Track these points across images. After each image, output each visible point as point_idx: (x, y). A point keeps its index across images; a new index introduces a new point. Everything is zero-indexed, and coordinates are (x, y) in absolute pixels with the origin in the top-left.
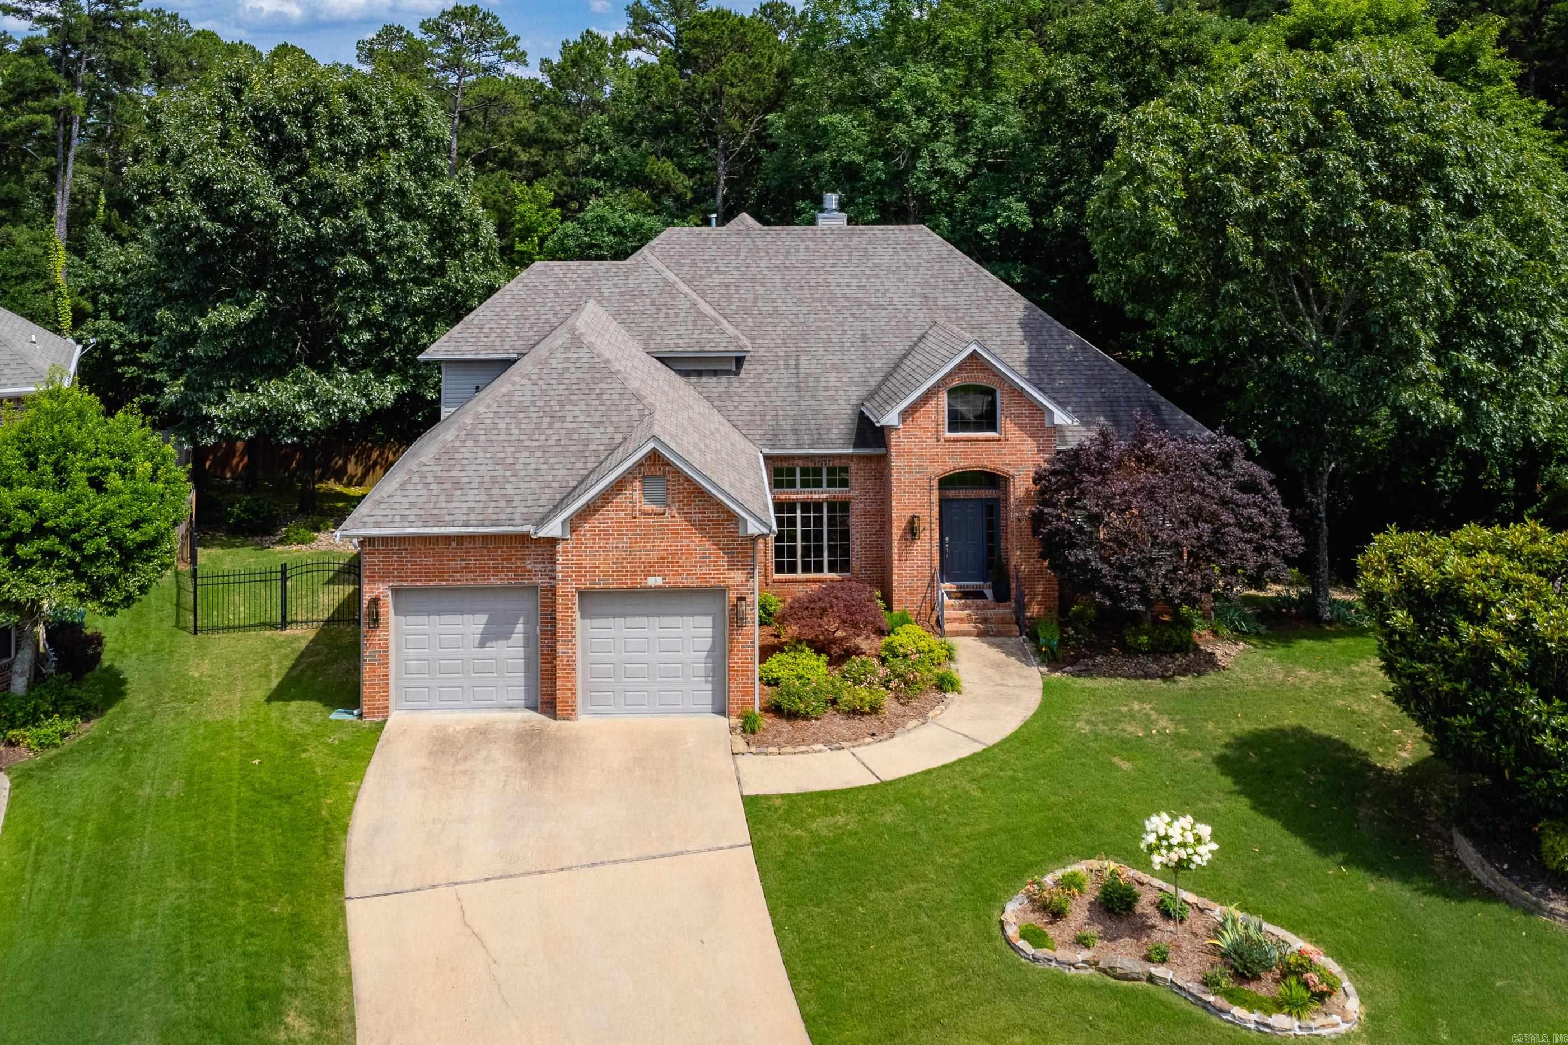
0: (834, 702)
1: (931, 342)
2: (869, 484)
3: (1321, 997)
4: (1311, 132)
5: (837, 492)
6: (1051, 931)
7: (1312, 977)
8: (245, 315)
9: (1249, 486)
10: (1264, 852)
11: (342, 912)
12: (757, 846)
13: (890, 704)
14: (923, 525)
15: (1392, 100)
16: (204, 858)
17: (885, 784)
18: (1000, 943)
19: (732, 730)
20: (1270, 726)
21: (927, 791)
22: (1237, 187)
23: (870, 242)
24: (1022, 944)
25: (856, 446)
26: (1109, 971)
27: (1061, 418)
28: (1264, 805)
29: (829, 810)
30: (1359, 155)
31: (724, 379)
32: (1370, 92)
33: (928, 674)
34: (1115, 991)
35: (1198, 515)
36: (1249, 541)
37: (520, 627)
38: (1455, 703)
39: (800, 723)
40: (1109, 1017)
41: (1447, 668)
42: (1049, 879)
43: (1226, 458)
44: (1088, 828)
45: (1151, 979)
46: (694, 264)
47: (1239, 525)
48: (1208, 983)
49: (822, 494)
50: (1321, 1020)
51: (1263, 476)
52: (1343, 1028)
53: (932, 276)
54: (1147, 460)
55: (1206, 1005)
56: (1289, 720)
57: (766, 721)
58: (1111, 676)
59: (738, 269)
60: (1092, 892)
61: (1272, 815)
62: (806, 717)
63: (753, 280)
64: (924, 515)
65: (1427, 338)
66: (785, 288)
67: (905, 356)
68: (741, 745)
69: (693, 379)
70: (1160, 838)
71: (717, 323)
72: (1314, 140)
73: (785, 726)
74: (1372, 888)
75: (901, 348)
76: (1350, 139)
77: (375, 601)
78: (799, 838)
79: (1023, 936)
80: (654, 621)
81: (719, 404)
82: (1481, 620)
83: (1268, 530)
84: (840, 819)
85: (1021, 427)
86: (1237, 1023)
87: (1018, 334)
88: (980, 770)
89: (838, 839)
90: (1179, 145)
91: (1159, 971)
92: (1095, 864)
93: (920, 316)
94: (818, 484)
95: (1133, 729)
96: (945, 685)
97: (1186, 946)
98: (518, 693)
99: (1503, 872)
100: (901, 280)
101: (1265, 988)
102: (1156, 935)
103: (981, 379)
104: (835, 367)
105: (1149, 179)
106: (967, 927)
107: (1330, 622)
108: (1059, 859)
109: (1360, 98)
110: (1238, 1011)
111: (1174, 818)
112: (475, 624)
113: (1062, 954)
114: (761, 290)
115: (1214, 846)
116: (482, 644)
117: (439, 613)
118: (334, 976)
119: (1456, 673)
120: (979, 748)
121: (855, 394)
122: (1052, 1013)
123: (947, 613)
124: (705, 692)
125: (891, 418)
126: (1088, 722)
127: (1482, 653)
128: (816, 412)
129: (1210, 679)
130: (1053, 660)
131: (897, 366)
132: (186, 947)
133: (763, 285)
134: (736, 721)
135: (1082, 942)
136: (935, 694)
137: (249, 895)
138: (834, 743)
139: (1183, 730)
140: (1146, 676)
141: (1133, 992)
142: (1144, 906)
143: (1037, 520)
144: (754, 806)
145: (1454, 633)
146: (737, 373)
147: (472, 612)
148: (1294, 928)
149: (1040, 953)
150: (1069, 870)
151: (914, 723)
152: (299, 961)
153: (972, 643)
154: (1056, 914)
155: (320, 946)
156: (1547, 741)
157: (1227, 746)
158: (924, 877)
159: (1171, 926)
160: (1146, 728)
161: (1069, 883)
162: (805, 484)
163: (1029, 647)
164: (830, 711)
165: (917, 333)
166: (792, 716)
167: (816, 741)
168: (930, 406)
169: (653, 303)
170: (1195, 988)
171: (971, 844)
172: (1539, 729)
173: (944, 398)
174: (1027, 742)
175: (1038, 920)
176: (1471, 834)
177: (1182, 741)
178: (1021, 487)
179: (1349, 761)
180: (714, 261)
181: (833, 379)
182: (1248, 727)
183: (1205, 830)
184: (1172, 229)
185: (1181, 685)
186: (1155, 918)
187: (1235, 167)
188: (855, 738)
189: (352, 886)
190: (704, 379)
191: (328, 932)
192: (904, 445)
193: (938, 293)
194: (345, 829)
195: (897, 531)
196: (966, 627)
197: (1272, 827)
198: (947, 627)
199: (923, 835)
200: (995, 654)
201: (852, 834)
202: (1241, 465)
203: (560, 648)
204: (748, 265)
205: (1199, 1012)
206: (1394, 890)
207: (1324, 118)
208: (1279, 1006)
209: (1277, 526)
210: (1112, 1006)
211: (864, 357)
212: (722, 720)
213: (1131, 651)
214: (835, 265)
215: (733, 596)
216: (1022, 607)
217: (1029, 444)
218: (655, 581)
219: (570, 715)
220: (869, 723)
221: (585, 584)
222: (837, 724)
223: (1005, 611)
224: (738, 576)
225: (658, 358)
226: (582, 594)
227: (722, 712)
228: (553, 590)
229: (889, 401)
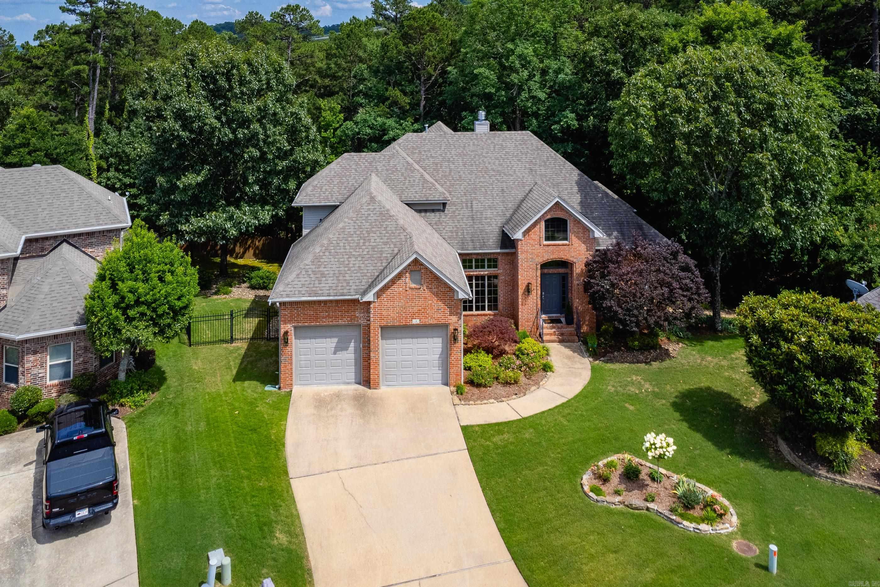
0: (497, 378)
1: (535, 194)
2: (507, 267)
3: (721, 516)
4: (714, 93)
5: (492, 271)
6: (603, 488)
7: (717, 507)
8: (199, 179)
9: (685, 269)
10: (695, 449)
11: (289, 485)
12: (470, 450)
13: (522, 379)
14: (533, 287)
15: (751, 76)
16: (224, 460)
17: (525, 419)
18: (581, 494)
19: (452, 393)
20: (695, 386)
21: (543, 422)
22: (680, 120)
23: (503, 140)
24: (591, 494)
25: (501, 248)
26: (630, 506)
27: (598, 233)
28: (694, 426)
29: (500, 432)
30: (737, 105)
31: (437, 214)
32: (742, 73)
33: (538, 363)
34: (633, 515)
35: (662, 283)
36: (684, 296)
37: (352, 344)
38: (778, 380)
39: (483, 389)
40: (631, 527)
41: (775, 362)
42: (601, 464)
43: (675, 255)
44: (616, 439)
45: (648, 509)
46: (420, 153)
47: (681, 288)
48: (672, 510)
49: (485, 272)
50: (721, 526)
51: (692, 263)
52: (730, 529)
53: (534, 158)
54: (638, 256)
55: (671, 521)
56: (705, 383)
57: (467, 388)
58: (622, 362)
59: (441, 155)
60: (620, 470)
61: (697, 430)
62: (485, 386)
63: (449, 161)
64: (533, 282)
65: (767, 195)
66: (464, 165)
67: (522, 201)
68: (457, 401)
69: (423, 214)
70: (651, 445)
71: (433, 185)
72: (716, 97)
73: (475, 390)
74: (742, 465)
75: (520, 197)
76: (732, 97)
77: (286, 333)
78: (488, 446)
79: (592, 491)
80: (415, 340)
81: (436, 226)
82: (789, 341)
83: (694, 290)
84: (506, 436)
85: (579, 238)
86: (686, 529)
87: (576, 189)
88: (566, 411)
89: (505, 447)
90: (652, 97)
91: (651, 505)
92: (621, 456)
93: (529, 180)
94: (483, 267)
95: (633, 390)
96: (546, 368)
97: (662, 494)
98: (350, 376)
99: (799, 457)
100: (519, 160)
101: (697, 512)
102: (649, 489)
103: (560, 215)
104: (490, 207)
105: (638, 115)
106: (567, 487)
107: (721, 331)
108: (605, 454)
109: (737, 76)
110: (686, 523)
111: (657, 434)
112: (331, 343)
113: (608, 498)
114: (452, 167)
115: (675, 448)
116: (335, 353)
117: (315, 338)
118: (292, 515)
119: (780, 366)
120: (564, 400)
121: (500, 221)
122: (606, 525)
123: (544, 331)
124: (438, 375)
125: (518, 235)
126: (613, 386)
127: (791, 357)
128: (482, 231)
129: (667, 363)
130: (595, 354)
131: (519, 206)
132: (227, 503)
133: (453, 164)
134: (453, 389)
135: (617, 493)
136: (542, 373)
137: (249, 478)
138: (499, 399)
139: (656, 389)
140: (638, 362)
141: (640, 516)
142: (643, 475)
143: (587, 286)
144: (465, 429)
145: (779, 347)
146: (443, 211)
147: (330, 337)
148: (708, 484)
149: (599, 498)
150: (609, 459)
151: (534, 388)
152: (276, 508)
153: (556, 346)
154: (605, 480)
155: (283, 500)
156: (818, 398)
157: (676, 397)
158: (547, 464)
159: (655, 485)
160: (639, 389)
161: (610, 465)
162: (477, 267)
163: (583, 348)
164: (495, 383)
165: (528, 188)
166: (479, 386)
167: (490, 398)
168: (537, 229)
169: (402, 175)
170: (667, 513)
171: (565, 448)
172: (815, 391)
173: (543, 224)
174: (586, 397)
175: (597, 483)
176: (785, 439)
177: (656, 395)
178: (579, 268)
179: (732, 403)
181: (489, 213)
182: (687, 387)
183: (671, 440)
184: (650, 141)
185: (654, 366)
186: (649, 481)
187: (679, 110)
188: (508, 396)
189: (292, 472)
190: (428, 214)
191: (285, 494)
192: (525, 248)
193: (537, 167)
194: (284, 444)
195: (521, 291)
196: (555, 338)
197: (698, 437)
198: (545, 338)
199: (544, 443)
201: (512, 443)
202: (682, 257)
203: (372, 355)
205: (668, 523)
206: (751, 466)
207: (720, 86)
208: (703, 520)
209: (698, 288)
210: (632, 521)
211: (503, 202)
212: (447, 388)
213: (630, 349)
214: (487, 153)
215: (451, 328)
216: (579, 327)
217: (583, 247)
218: (416, 321)
219: (377, 387)
220: (514, 388)
221: (384, 323)
222: (499, 389)
223: (571, 329)
224: (454, 319)
225: (406, 204)
226: (382, 328)
227: (446, 384)
228: (369, 326)
229: (517, 226)
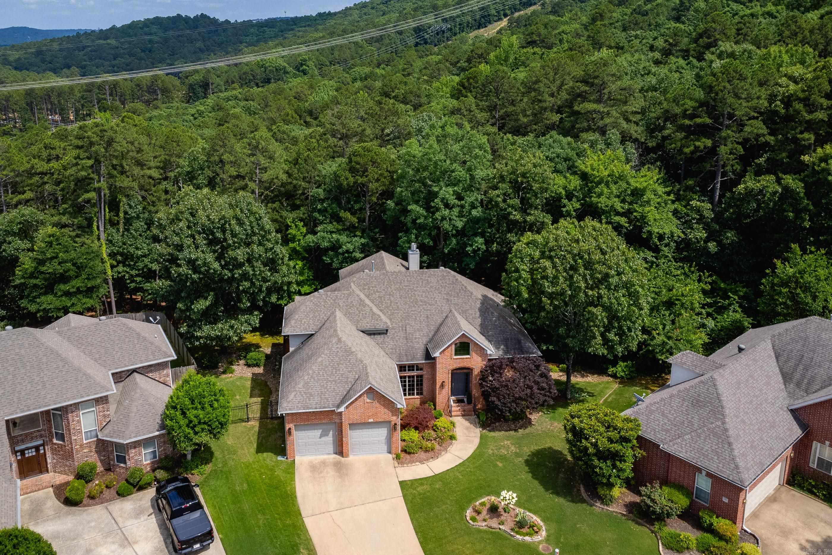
0: (421, 448)
1: (449, 321)
2: (429, 370)
3: (537, 532)
5: (419, 372)
6: (477, 517)
7: (535, 528)
11: (303, 522)
12: (404, 496)
13: (437, 446)
14: (446, 384)
17: (436, 475)
18: (465, 521)
19: (393, 459)
20: (542, 447)
21: (447, 477)
23: (429, 277)
24: (470, 521)
25: (425, 360)
26: (491, 527)
27: (490, 351)
29: (422, 484)
31: (382, 336)
33: (448, 433)
34: (491, 532)
37: (331, 433)
39: (412, 455)
40: (489, 539)
42: (477, 503)
43: (537, 367)
44: (489, 486)
45: (500, 529)
46: (369, 288)
47: (538, 389)
48: (512, 530)
49: (415, 373)
50: (536, 537)
52: (541, 539)
53: (450, 291)
55: (511, 535)
56: (548, 444)
57: (403, 455)
59: (384, 290)
60: (488, 506)
62: (414, 453)
63: (390, 295)
64: (446, 381)
66: (400, 298)
67: (441, 325)
68: (396, 465)
69: (372, 336)
70: (504, 498)
71: (379, 316)
73: (408, 456)
75: (439, 321)
77: (290, 429)
78: (415, 494)
79: (471, 519)
80: (370, 430)
81: (381, 345)
84: (425, 487)
85: (477, 354)
86: (518, 539)
87: (478, 314)
88: (462, 469)
89: (424, 494)
91: (501, 527)
92: (489, 497)
93: (446, 308)
94: (413, 370)
95: (504, 451)
96: (452, 438)
97: (509, 520)
98: (331, 450)
99: (589, 497)
100: (439, 293)
101: (525, 531)
102: (502, 517)
103: (465, 340)
104: (418, 330)
106: (458, 518)
107: (570, 399)
108: (481, 496)
110: (518, 536)
111: (508, 491)
112: (318, 432)
113: (480, 524)
114: (392, 299)
115: (517, 498)
116: (321, 438)
117: (307, 430)
118: (307, 539)
120: (461, 461)
121: (425, 340)
122: (476, 539)
123: (453, 409)
124: (385, 448)
125: (437, 354)
126: (492, 449)
127: (586, 448)
128: (413, 347)
129: (528, 430)
130: (484, 425)
131: (438, 329)
133: (393, 296)
134: (394, 456)
135: (485, 520)
136: (449, 441)
137: (280, 519)
138: (421, 462)
139: (518, 451)
140: (510, 430)
141: (495, 532)
142: (500, 509)
144: (401, 483)
146: (386, 334)
147: (317, 429)
148: (535, 513)
149: (475, 524)
150: (483, 500)
151: (443, 453)
153: (460, 418)
154: (479, 513)
155: (301, 531)
156: (598, 470)
157: (529, 456)
158: (447, 504)
159: (506, 515)
160: (507, 451)
161: (483, 504)
162: (409, 370)
163: (477, 421)
164: (420, 450)
165: (445, 315)
166: (410, 453)
167: (417, 461)
168: (449, 349)
169: (357, 309)
170: (509, 531)
171: (459, 493)
172: (596, 467)
173: (454, 346)
174: (474, 459)
175: (474, 514)
177: (517, 456)
178: (476, 372)
179: (561, 458)
180: (375, 287)
181: (417, 335)
182: (537, 448)
183: (515, 495)
185: (520, 432)
186: (503, 513)
188: (427, 460)
189: (303, 513)
190: (376, 336)
191: (302, 527)
192: (441, 361)
193: (452, 298)
194: (296, 497)
195: (438, 386)
196: (459, 413)
198: (453, 414)
199: (447, 491)
200: (467, 424)
201: (428, 491)
203: (344, 439)
204: (388, 288)
205: (509, 536)
206: (560, 501)
208: (527, 534)
210: (490, 536)
211: (427, 326)
212: (390, 455)
213: (507, 421)
214: (417, 287)
215: (393, 423)
217: (479, 359)
218: (371, 420)
219: (347, 456)
220: (431, 454)
221: (351, 422)
222: (422, 455)
224: (394, 418)
225: (362, 331)
226: (349, 424)
227: (390, 452)
228: (341, 423)
229: (437, 347)
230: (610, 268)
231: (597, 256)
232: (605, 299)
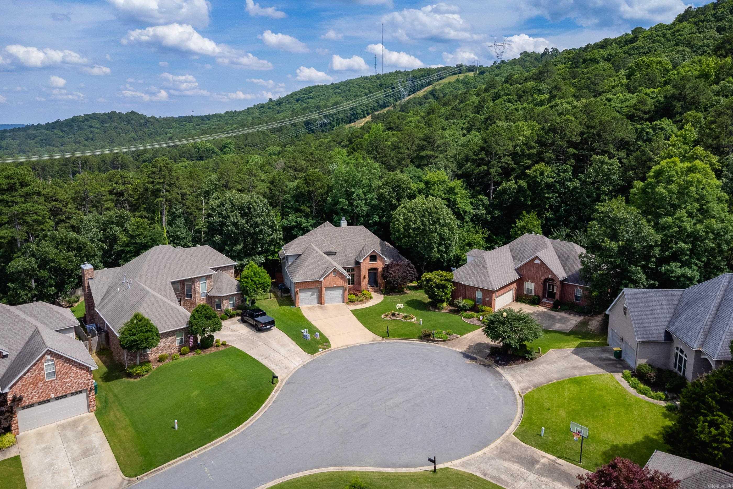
1: (365, 248)
2: (357, 271)
5: (353, 272)
9: (412, 268)
14: (366, 276)
19: (345, 304)
20: (412, 299)
21: (371, 308)
24: (384, 318)
25: (356, 265)
27: (386, 259)
31: (334, 255)
33: (369, 296)
35: (404, 272)
37: (316, 293)
39: (354, 303)
42: (386, 313)
43: (409, 264)
46: (325, 235)
48: (402, 319)
50: (412, 320)
51: (413, 266)
52: (414, 320)
53: (365, 235)
54: (398, 265)
56: (415, 298)
60: (391, 314)
65: (435, 246)
69: (330, 256)
71: (332, 246)
73: (352, 303)
75: (361, 249)
81: (334, 260)
84: (362, 311)
85: (380, 261)
87: (379, 245)
88: (377, 306)
89: (362, 313)
93: (363, 243)
96: (371, 298)
97: (400, 317)
98: (316, 302)
99: (433, 309)
100: (360, 236)
103: (375, 254)
104: (351, 252)
110: (405, 320)
112: (310, 293)
116: (311, 295)
121: (355, 257)
123: (370, 288)
124: (341, 300)
125: (361, 261)
127: (431, 285)
128: (350, 260)
129: (405, 295)
130: (385, 294)
131: (361, 252)
136: (369, 299)
138: (358, 304)
140: (397, 295)
142: (396, 314)
143: (382, 275)
144: (351, 310)
145: (429, 283)
146: (336, 255)
149: (386, 318)
151: (368, 302)
153: (373, 293)
156: (436, 293)
162: (350, 271)
163: (381, 293)
164: (357, 301)
165: (363, 246)
168: (367, 259)
169: (321, 243)
171: (377, 312)
173: (369, 257)
178: (380, 269)
179: (421, 302)
181: (351, 254)
182: (410, 299)
185: (402, 296)
189: (310, 320)
190: (332, 255)
192: (363, 265)
193: (366, 239)
195: (362, 277)
196: (372, 291)
198: (370, 291)
199: (372, 311)
200: (377, 294)
201: (364, 312)
203: (322, 296)
208: (408, 319)
211: (355, 250)
213: (395, 292)
216: (380, 288)
217: (381, 264)
218: (335, 286)
219: (324, 304)
220: (362, 302)
223: (378, 288)
224: (345, 284)
225: (326, 254)
226: (325, 288)
227: (343, 302)
228: (321, 288)
229: (361, 258)
230: (440, 215)
231: (434, 210)
232: (438, 230)
